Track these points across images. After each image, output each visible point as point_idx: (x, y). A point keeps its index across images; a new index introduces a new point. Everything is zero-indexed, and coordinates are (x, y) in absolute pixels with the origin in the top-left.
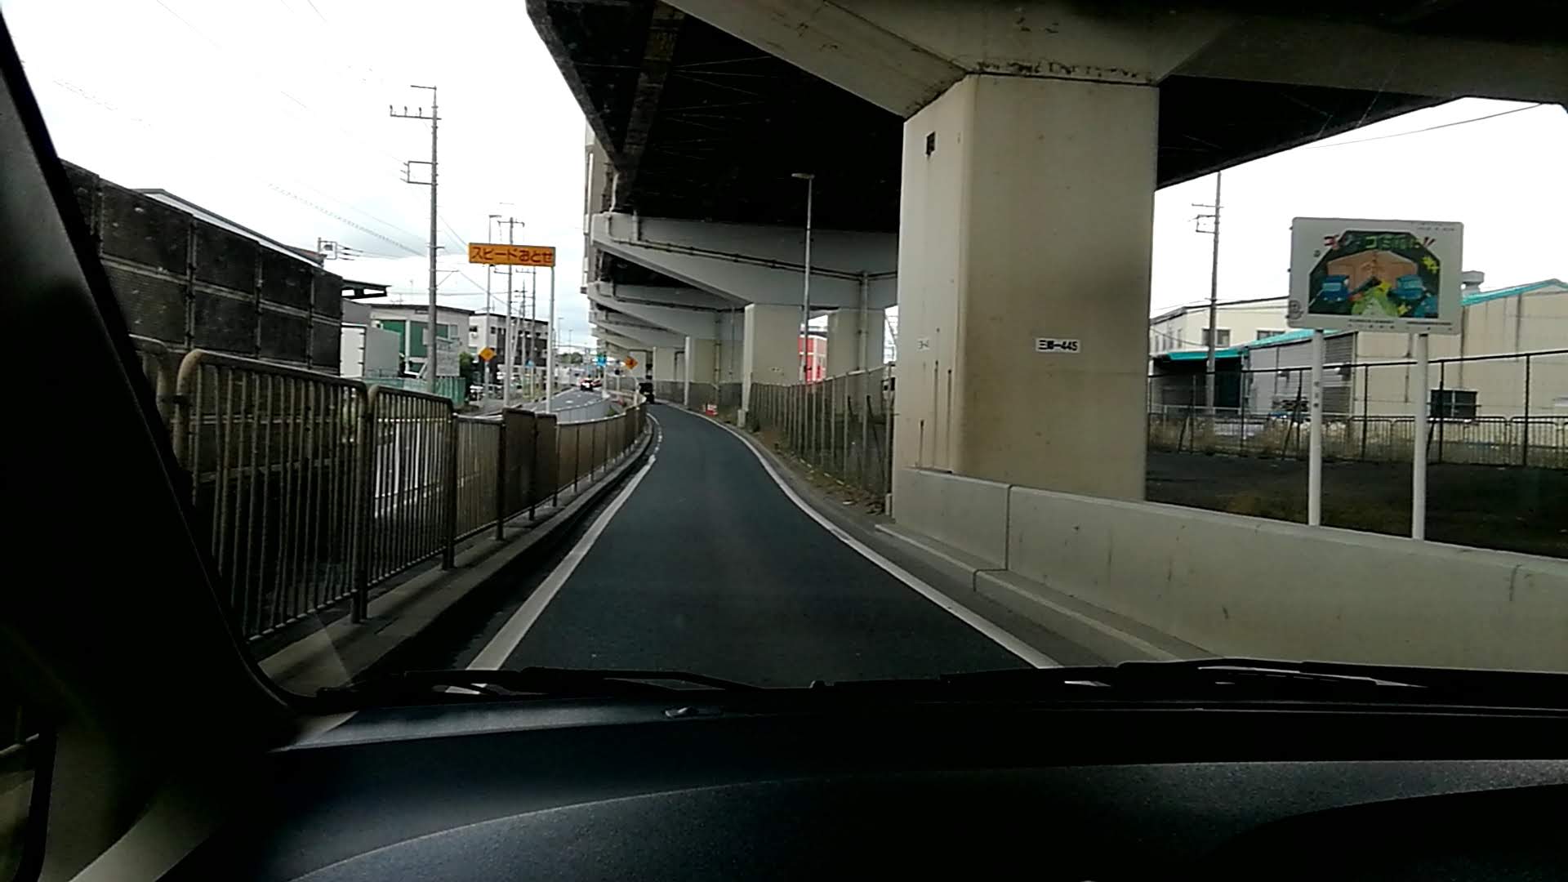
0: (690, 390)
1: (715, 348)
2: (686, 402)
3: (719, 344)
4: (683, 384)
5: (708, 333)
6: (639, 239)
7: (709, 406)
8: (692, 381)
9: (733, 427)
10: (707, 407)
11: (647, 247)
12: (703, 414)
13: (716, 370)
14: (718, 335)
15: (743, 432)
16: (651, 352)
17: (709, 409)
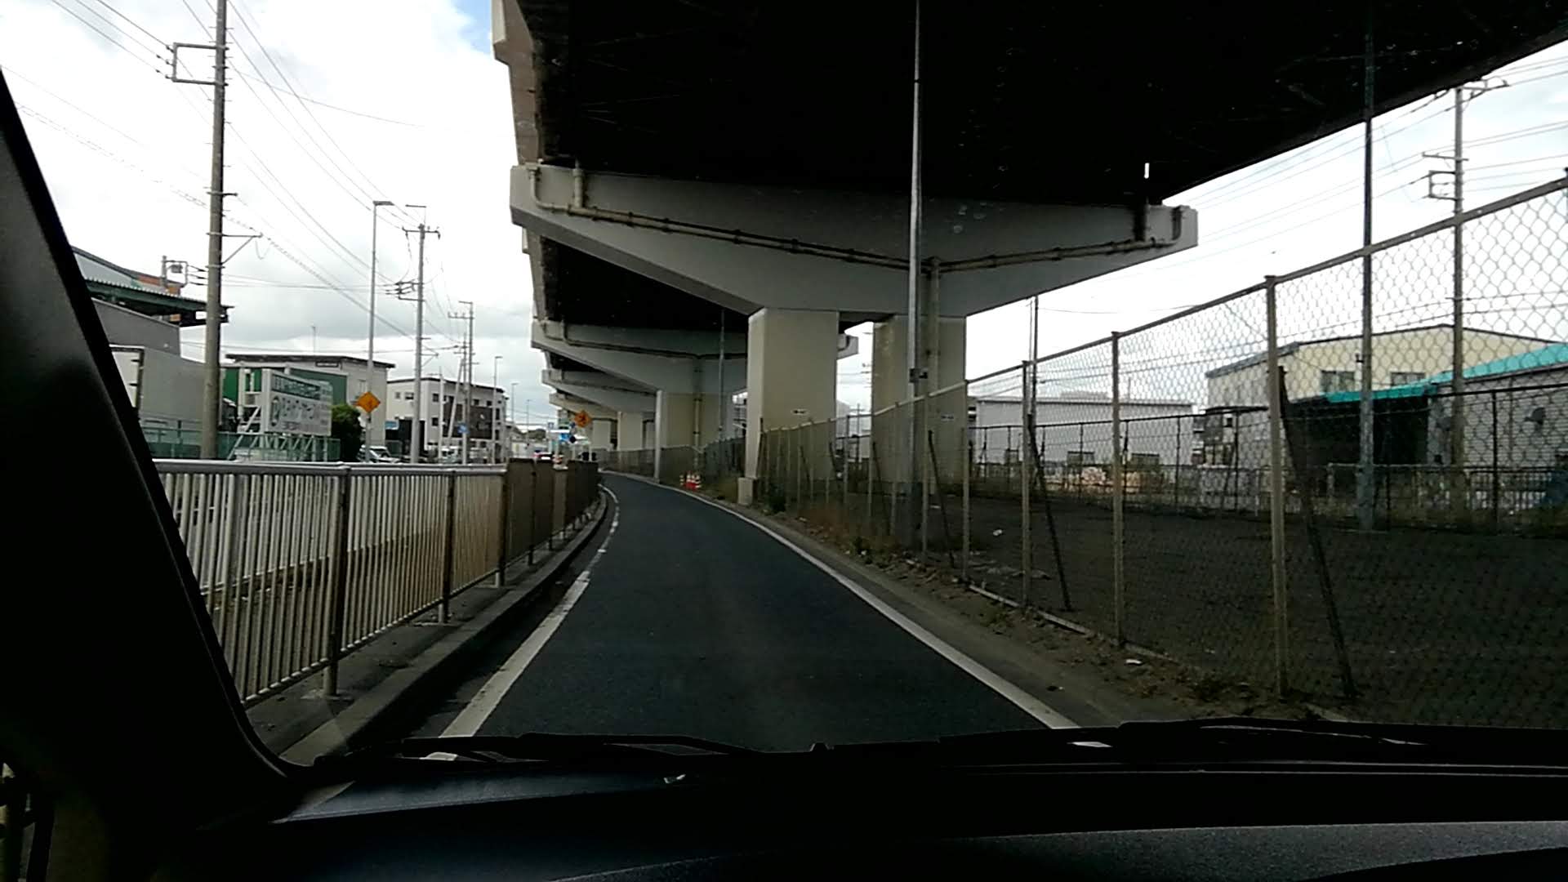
0: (662, 456)
1: (694, 405)
2: (656, 475)
3: (698, 398)
4: (654, 451)
5: (687, 388)
6: (584, 205)
7: (688, 477)
8: (665, 446)
9: (733, 506)
10: (685, 478)
11: (596, 219)
12: (681, 488)
13: (695, 433)
14: (698, 386)
15: (751, 511)
16: (616, 421)
17: (688, 480)
